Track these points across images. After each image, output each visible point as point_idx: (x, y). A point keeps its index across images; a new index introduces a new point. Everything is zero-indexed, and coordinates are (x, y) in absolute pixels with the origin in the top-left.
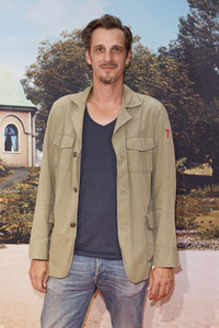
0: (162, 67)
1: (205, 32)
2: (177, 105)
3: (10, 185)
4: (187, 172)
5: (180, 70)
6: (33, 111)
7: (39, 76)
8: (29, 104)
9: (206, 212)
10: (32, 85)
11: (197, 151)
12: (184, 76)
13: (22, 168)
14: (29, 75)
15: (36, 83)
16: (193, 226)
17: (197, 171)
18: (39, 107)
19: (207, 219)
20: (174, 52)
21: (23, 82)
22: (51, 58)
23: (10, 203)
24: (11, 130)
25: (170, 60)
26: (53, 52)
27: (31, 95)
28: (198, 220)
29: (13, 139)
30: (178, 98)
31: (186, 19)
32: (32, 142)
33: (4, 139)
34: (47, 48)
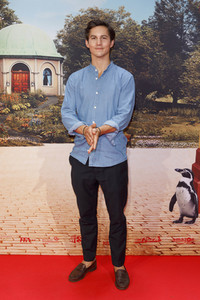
0: (144, 33)
1: (171, 11)
2: (152, 57)
3: (47, 107)
4: (157, 100)
5: (155, 35)
6: (61, 60)
7: (65, 37)
8: (59, 55)
9: (168, 125)
10: (61, 43)
11: (164, 87)
12: (157, 39)
13: (55, 96)
14: (59, 37)
15: (63, 42)
16: (160, 133)
17: (163, 100)
18: (65, 57)
19: (168, 129)
20: (152, 23)
21: (55, 41)
22: (73, 26)
23: (47, 118)
24: (48, 72)
25: (149, 29)
26: (75, 22)
27: (60, 50)
28: (163, 129)
29: (49, 77)
30: (153, 54)
31: (160, 2)
32: (60, 80)
33: (42, 77)
34: (71, 19)
